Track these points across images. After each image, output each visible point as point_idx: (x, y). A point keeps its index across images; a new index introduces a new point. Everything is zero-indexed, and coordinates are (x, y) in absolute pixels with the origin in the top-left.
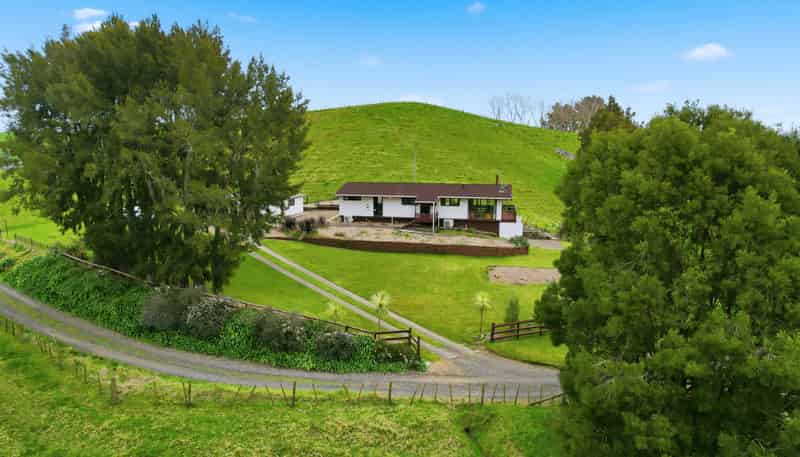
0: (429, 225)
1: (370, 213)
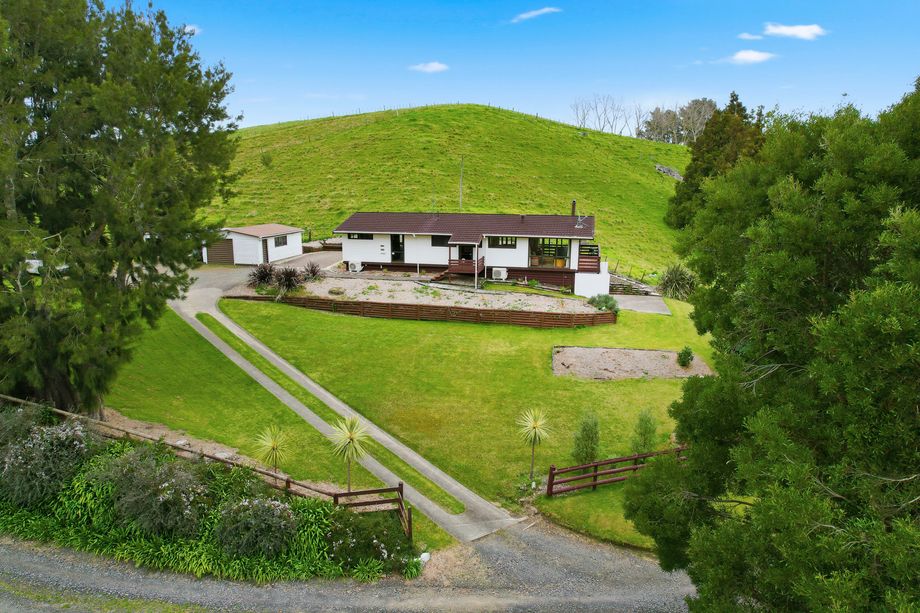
0: (469, 276)
1: (386, 258)
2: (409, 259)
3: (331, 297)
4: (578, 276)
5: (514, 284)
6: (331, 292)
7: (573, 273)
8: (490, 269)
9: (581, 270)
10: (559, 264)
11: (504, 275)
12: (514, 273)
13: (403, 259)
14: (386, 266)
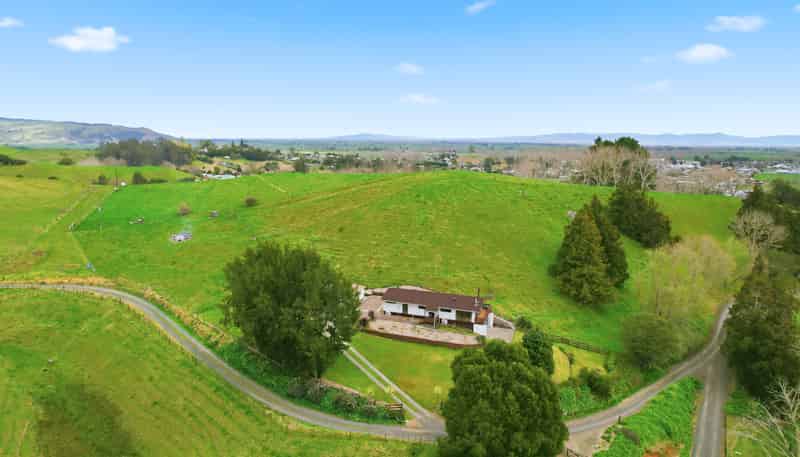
0: (432, 324)
1: (401, 311)
4: (475, 326)
5: (450, 327)
6: (379, 328)
7: (472, 324)
8: (441, 320)
9: (475, 323)
12: (450, 322)
13: (407, 312)
14: (400, 314)
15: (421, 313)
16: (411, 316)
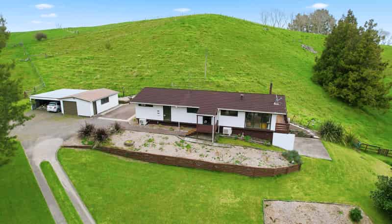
1: (161, 118)
2: (174, 119)
3: (125, 148)
4: (275, 135)
5: (236, 139)
6: (126, 144)
7: (272, 132)
8: (222, 128)
9: (276, 131)
10: (263, 127)
11: (230, 132)
12: (236, 130)
13: (170, 119)
14: (160, 122)
15: (192, 118)
16: (175, 124)
